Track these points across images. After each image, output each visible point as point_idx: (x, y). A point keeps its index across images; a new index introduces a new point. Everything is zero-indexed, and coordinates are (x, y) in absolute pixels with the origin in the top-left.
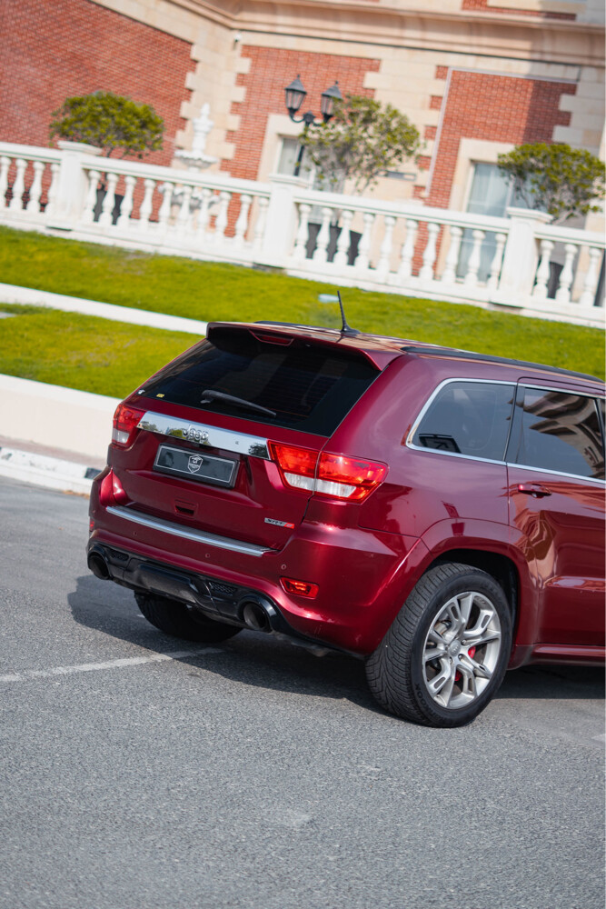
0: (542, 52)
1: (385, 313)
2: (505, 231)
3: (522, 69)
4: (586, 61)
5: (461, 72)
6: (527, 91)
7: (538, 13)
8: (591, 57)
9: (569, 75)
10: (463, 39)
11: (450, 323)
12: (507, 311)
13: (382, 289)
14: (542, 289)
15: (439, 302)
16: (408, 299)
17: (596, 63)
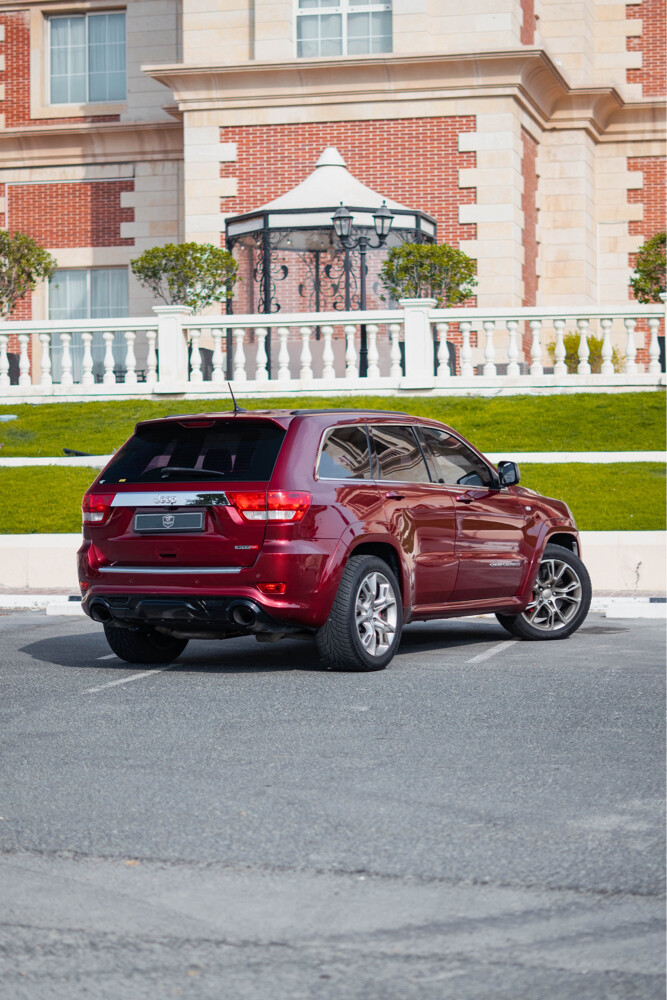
0: (94, 156)
1: (67, 421)
2: (156, 328)
3: (78, 174)
4: (138, 158)
5: (17, 187)
6: (86, 194)
7: (84, 118)
8: (143, 153)
9: (125, 172)
10: (13, 154)
11: (129, 418)
12: (173, 399)
13: (50, 401)
14: (197, 373)
15: (109, 402)
16: (81, 405)
17: (149, 157)
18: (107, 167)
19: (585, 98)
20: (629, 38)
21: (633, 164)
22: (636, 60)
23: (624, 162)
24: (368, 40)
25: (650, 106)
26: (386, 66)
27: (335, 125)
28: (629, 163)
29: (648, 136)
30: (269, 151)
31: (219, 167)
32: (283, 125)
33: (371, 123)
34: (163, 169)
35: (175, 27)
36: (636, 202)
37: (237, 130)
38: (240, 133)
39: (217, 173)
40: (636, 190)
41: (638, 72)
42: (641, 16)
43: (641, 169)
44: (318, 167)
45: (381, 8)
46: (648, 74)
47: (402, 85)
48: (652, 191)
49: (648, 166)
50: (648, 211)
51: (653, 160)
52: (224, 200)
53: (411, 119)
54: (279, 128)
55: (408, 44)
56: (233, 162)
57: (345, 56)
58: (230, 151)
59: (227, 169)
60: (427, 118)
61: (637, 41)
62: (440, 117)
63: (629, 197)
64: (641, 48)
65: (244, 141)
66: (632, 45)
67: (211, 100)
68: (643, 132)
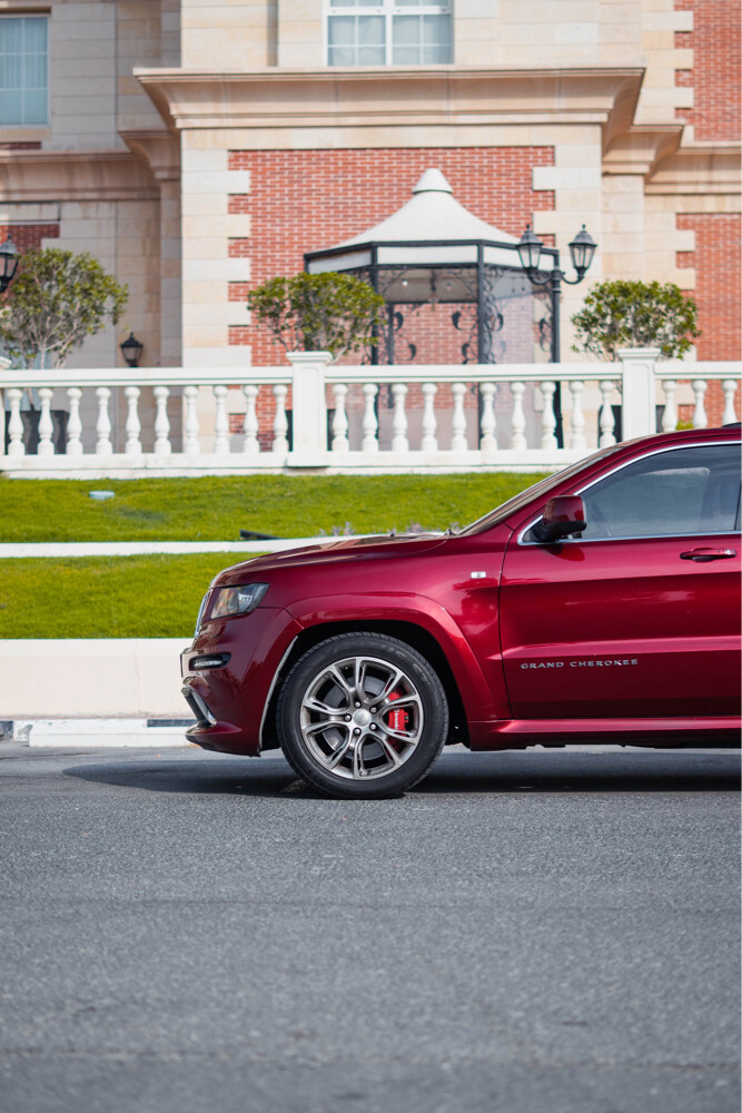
0: (8, 192)
2: (289, 381)
8: (72, 190)
17: (79, 196)
18: (24, 207)
19: (648, 137)
20: (677, 71)
21: (683, 222)
22: (686, 97)
23: (672, 219)
24: (418, 50)
25: (708, 152)
26: (448, 80)
27: (376, 153)
28: (678, 221)
29: (702, 189)
30: (292, 182)
31: (226, 200)
32: (310, 150)
33: (422, 151)
34: (97, 211)
35: (113, 36)
36: (686, 267)
37: (250, 155)
38: (254, 159)
39: (224, 208)
40: (686, 253)
41: (688, 112)
42: (692, 46)
43: (693, 228)
44: (416, 193)
45: (435, 10)
46: (700, 115)
47: (465, 104)
48: (706, 254)
49: (701, 225)
50: (700, 278)
51: (706, 217)
52: (233, 242)
53: (473, 148)
54: (304, 154)
55: (473, 54)
56: (245, 195)
57: (390, 65)
58: (242, 181)
59: (237, 203)
60: (492, 147)
61: (687, 75)
62: (509, 147)
63: (678, 260)
64: (692, 83)
65: (260, 168)
66: (681, 80)
67: (218, 116)
68: (697, 183)
